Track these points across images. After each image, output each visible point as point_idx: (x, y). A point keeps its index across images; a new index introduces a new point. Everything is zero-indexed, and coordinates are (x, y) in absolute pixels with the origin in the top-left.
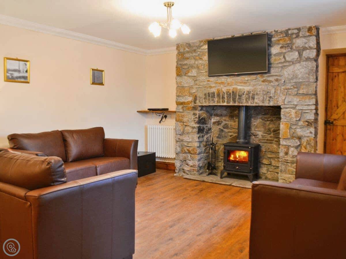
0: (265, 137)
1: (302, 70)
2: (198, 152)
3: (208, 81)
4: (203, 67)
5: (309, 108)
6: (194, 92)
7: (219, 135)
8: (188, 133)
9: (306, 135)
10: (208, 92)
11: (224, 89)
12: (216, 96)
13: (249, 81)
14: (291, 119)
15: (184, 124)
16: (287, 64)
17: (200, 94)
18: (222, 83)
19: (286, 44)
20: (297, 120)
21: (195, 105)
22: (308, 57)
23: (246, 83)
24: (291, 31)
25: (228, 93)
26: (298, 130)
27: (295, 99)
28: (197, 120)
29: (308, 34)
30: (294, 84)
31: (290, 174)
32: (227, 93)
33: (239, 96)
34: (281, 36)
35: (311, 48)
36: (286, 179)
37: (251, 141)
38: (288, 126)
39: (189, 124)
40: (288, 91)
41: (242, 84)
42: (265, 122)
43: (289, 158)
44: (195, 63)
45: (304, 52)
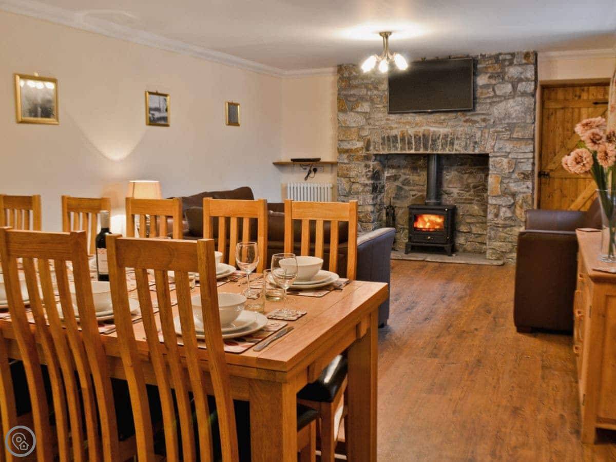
0: (462, 195)
1: (518, 108)
2: (372, 219)
3: (387, 120)
4: (379, 99)
5: (526, 156)
6: (366, 134)
7: (396, 194)
8: (357, 193)
9: (521, 191)
10: (387, 135)
11: (411, 131)
12: (399, 141)
13: (446, 121)
14: (502, 170)
15: (350, 180)
16: (498, 99)
17: (376, 138)
18: (409, 123)
19: (497, 73)
20: (509, 172)
21: (368, 153)
22: (524, 91)
23: (442, 123)
24: (502, 56)
25: (417, 137)
26: (511, 185)
27: (507, 145)
28: (370, 174)
29: (524, 61)
30: (506, 125)
31: (501, 241)
32: (415, 137)
33: (432, 140)
34: (490, 62)
35: (527, 80)
36: (497, 249)
37: (443, 201)
38: (498, 181)
39: (358, 181)
40: (498, 135)
41: (437, 125)
42: (462, 175)
43: (500, 221)
44: (367, 94)
45: (520, 85)
